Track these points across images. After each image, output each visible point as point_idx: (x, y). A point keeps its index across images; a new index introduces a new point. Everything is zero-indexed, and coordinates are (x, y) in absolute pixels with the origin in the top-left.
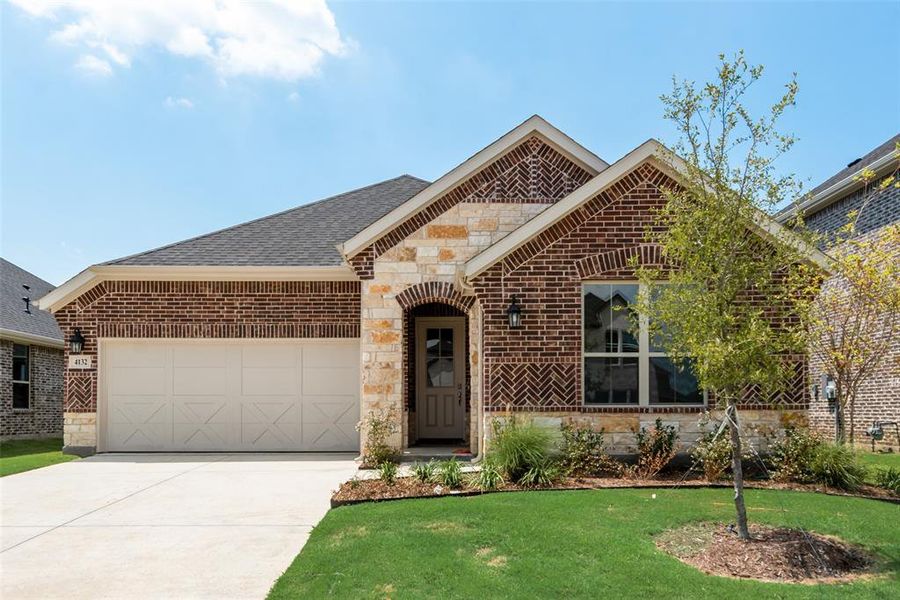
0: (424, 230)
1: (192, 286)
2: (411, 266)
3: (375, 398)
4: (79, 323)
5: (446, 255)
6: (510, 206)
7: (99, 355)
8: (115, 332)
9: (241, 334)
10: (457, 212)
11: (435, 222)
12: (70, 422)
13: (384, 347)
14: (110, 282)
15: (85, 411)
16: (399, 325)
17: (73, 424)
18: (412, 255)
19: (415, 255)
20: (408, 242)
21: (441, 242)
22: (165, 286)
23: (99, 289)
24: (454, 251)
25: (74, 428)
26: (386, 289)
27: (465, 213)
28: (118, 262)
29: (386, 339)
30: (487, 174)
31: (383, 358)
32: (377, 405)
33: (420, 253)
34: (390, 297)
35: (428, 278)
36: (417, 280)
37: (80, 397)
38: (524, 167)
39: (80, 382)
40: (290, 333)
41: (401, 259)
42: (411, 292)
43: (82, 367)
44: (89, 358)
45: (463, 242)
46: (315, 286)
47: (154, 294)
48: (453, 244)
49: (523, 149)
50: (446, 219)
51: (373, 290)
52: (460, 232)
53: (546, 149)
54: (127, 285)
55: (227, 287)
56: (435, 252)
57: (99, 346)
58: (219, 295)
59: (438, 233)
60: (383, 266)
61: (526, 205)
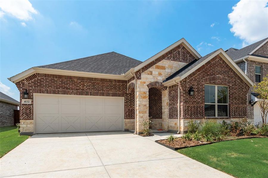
0: (154, 66)
1: (70, 77)
2: (151, 77)
3: (142, 115)
4: (26, 87)
5: (160, 74)
6: (176, 62)
7: (34, 99)
8: (41, 92)
9: (87, 94)
10: (163, 62)
11: (157, 64)
12: (22, 123)
13: (144, 100)
14: (38, 74)
15: (29, 119)
16: (148, 93)
17: (24, 124)
18: (151, 73)
19: (152, 73)
20: (150, 69)
21: (159, 70)
22: (60, 77)
23: (34, 76)
24: (162, 73)
25: (24, 126)
26: (144, 83)
27: (165, 63)
28: (43, 67)
29: (144, 97)
30: (170, 52)
31: (144, 103)
32: (142, 117)
33: (153, 73)
34: (145, 85)
35: (155, 80)
36: (153, 81)
37: (27, 114)
38: (179, 52)
39: (27, 109)
40: (103, 94)
41: (149, 74)
42: (151, 84)
43: (28, 103)
44: (30, 100)
45: (164, 71)
46: (110, 81)
47: (56, 79)
48: (162, 71)
49: (179, 47)
50: (160, 64)
51: (141, 83)
52: (163, 68)
53: (184, 48)
54: (45, 75)
55: (82, 79)
56: (157, 73)
57: (34, 96)
58: (79, 81)
59: (158, 67)
60: (144, 76)
61: (179, 62)
